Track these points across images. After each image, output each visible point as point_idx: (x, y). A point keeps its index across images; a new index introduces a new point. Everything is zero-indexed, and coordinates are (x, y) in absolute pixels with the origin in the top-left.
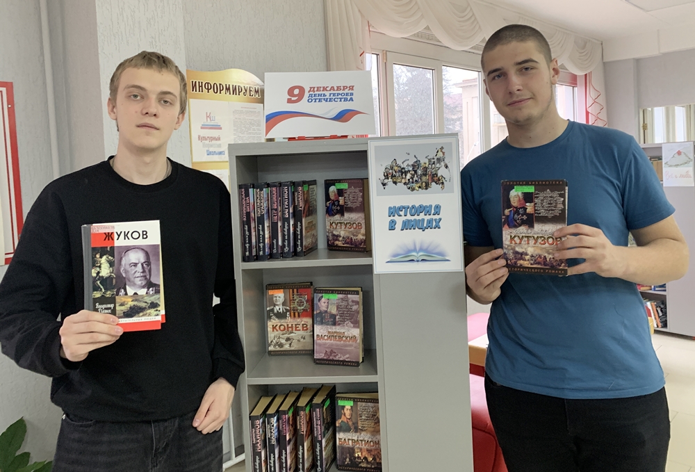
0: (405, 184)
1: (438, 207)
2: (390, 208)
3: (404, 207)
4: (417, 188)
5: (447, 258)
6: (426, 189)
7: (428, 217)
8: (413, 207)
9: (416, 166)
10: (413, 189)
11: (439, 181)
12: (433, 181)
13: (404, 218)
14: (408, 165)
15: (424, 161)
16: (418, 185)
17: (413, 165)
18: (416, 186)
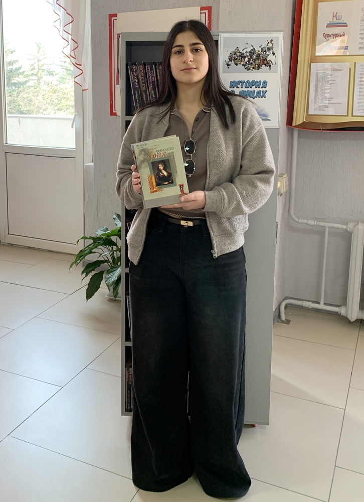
0: (243, 65)
1: (265, 83)
2: (231, 82)
3: (241, 82)
4: (252, 69)
5: (269, 119)
6: (258, 69)
7: (258, 89)
8: (248, 82)
9: (252, 52)
10: (249, 69)
11: (268, 64)
12: (263, 64)
13: (240, 89)
14: (246, 52)
15: (258, 49)
16: (253, 66)
17: (250, 52)
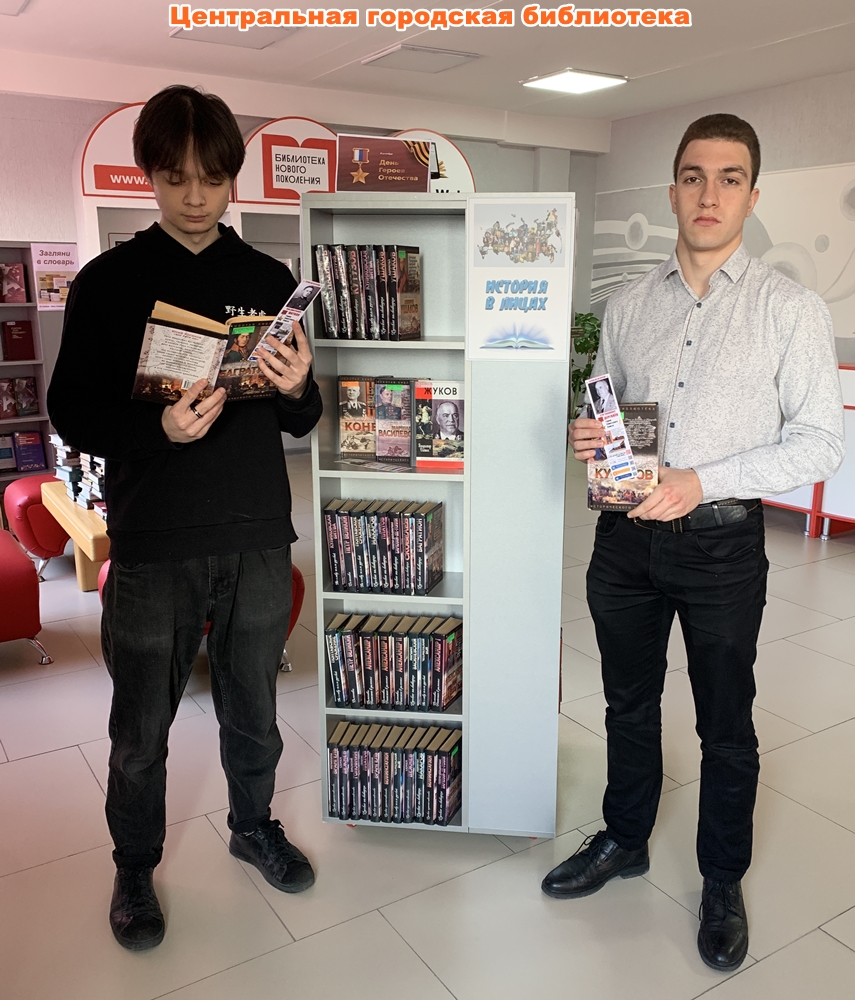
0: (508, 253)
1: (544, 284)
2: (488, 283)
3: (504, 282)
4: (522, 259)
5: (551, 346)
6: (533, 261)
7: (531, 296)
8: (516, 282)
9: (524, 229)
10: (516, 261)
11: (549, 252)
12: (541, 251)
13: (504, 296)
14: (513, 230)
15: (532, 225)
16: (524, 255)
17: (518, 231)
18: (521, 257)
